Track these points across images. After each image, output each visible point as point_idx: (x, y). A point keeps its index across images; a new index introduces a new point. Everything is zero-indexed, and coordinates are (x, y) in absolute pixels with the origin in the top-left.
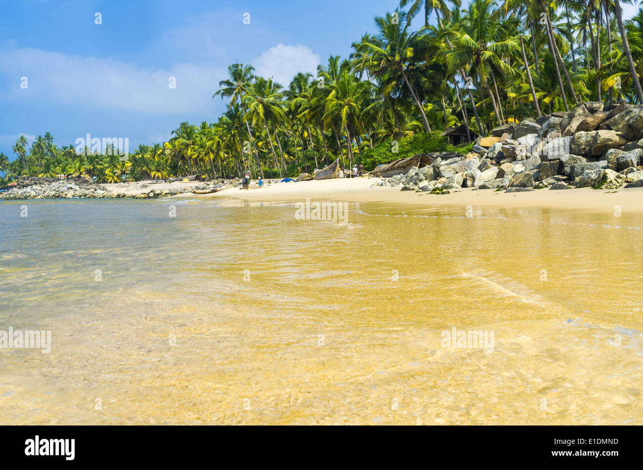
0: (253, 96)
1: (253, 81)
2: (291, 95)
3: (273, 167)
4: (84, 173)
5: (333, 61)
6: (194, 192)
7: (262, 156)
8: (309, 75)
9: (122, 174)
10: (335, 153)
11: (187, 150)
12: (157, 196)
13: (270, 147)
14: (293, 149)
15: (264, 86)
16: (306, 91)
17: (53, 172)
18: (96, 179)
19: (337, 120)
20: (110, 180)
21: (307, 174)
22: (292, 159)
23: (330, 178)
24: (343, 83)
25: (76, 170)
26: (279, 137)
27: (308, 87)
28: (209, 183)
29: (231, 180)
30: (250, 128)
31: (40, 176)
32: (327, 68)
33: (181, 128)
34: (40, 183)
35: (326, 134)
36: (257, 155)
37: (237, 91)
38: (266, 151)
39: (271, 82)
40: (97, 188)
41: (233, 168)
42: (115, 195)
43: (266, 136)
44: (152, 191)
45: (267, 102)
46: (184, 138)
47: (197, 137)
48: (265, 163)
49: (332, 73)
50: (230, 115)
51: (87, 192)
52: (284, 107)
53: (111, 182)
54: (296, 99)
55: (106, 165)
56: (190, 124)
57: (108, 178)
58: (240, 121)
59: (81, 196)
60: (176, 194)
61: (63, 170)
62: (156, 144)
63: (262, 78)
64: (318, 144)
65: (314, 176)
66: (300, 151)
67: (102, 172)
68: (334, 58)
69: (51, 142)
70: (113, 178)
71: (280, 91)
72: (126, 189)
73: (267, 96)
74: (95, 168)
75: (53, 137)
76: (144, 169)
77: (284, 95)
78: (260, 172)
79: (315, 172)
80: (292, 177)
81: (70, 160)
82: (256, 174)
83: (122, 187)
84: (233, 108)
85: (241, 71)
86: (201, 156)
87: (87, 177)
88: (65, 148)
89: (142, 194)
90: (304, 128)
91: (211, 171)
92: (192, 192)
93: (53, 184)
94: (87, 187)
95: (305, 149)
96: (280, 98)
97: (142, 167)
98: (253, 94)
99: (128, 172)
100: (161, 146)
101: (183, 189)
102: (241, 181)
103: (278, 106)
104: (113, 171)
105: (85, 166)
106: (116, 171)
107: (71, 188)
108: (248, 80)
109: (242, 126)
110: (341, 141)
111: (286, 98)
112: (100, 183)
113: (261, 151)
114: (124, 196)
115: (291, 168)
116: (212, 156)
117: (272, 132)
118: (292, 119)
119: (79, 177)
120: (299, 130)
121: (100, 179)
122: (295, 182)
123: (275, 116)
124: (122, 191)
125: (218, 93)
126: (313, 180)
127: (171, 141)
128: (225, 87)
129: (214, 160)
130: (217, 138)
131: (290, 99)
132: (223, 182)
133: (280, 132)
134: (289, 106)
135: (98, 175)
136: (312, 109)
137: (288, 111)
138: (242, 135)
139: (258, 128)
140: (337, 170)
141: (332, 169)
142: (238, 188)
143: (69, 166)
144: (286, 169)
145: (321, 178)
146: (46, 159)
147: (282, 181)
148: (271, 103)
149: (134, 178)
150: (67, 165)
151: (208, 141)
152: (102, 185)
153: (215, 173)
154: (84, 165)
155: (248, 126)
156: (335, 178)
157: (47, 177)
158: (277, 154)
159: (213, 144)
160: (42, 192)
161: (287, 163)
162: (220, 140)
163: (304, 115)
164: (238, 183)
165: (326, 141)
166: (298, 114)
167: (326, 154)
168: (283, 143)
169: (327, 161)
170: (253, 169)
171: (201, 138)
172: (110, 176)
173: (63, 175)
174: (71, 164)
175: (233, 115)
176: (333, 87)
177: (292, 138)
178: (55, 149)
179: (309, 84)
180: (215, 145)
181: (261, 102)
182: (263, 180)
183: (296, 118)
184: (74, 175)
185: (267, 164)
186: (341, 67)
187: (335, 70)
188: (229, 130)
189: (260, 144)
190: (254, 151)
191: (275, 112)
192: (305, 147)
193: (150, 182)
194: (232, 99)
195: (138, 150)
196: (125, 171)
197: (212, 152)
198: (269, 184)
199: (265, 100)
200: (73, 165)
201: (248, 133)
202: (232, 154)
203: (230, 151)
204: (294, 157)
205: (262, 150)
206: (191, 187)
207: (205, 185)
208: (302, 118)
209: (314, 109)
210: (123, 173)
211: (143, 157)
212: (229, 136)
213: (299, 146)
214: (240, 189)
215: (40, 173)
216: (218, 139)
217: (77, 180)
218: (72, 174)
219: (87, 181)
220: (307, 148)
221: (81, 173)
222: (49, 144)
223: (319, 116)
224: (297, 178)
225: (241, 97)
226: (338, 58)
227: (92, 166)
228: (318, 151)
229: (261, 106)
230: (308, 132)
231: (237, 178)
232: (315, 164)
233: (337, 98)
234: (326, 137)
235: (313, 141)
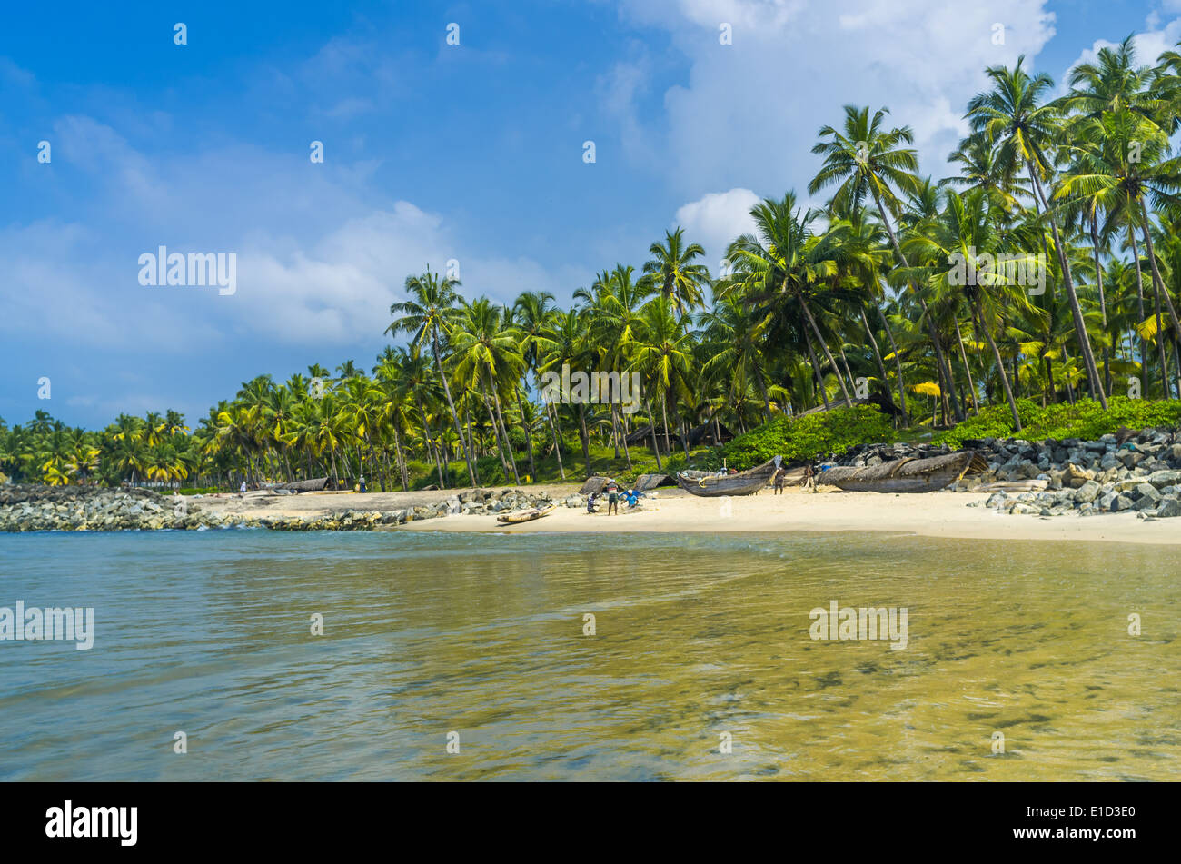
5: (623, 276)
9: (79, 474)
11: (273, 429)
37: (429, 322)
49: (622, 297)
55: (43, 454)
58: (421, 377)
67: (34, 468)
73: (495, 333)
76: (131, 462)
85: (436, 286)
97: (128, 458)
98: (471, 329)
99: (93, 468)
104: (62, 464)
106: (67, 467)
108: (448, 302)
109: (427, 385)
149: (106, 480)
187: (627, 291)
210: (84, 470)
211: (126, 438)
233: (644, 339)
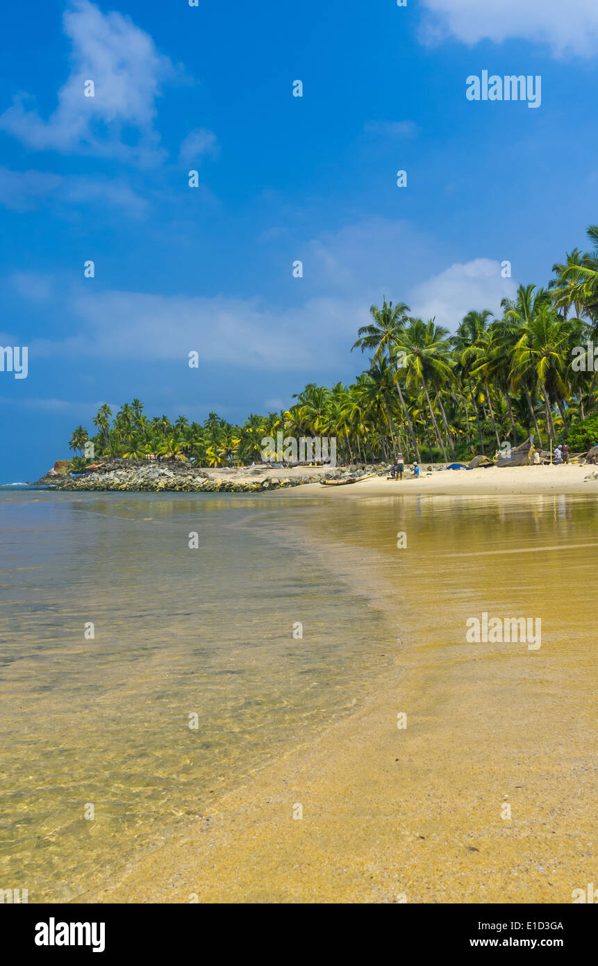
0: (407, 346)
1: (408, 325)
2: (461, 342)
3: (433, 445)
4: (180, 452)
5: (524, 293)
6: (324, 483)
7: (419, 429)
8: (486, 313)
9: (227, 455)
10: (527, 425)
11: (314, 422)
12: (273, 486)
13: (429, 417)
14: (463, 419)
15: (423, 333)
16: (482, 337)
17: (140, 451)
18: (193, 460)
19: (530, 378)
20: (212, 462)
21: (484, 457)
22: (461, 433)
23: (519, 465)
24: (539, 324)
25: (169, 448)
26: (443, 402)
27: (485, 331)
28: (343, 469)
29: (375, 466)
30: (402, 391)
31: (125, 456)
32: (516, 302)
33: (306, 391)
34: (126, 468)
35: (513, 397)
36: (412, 429)
37: (383, 339)
38: (424, 422)
39: (432, 325)
40: (195, 474)
41: (377, 446)
42: (219, 485)
43: (425, 401)
44: (266, 480)
45: (427, 354)
46: (310, 405)
47: (328, 403)
48: (423, 440)
49: (523, 310)
50: (375, 374)
51: (183, 480)
52: (450, 361)
53: (213, 466)
54: (469, 349)
55: (207, 442)
56: (319, 386)
57: (209, 459)
58: (387, 382)
59: (175, 485)
60: (299, 484)
61: (154, 449)
62: (272, 412)
63: (420, 321)
64: (501, 412)
65: (495, 461)
66: (473, 421)
67: (202, 451)
68: (526, 289)
69: (139, 412)
70: (217, 459)
71: (445, 338)
72: (232, 475)
73: (427, 345)
74: (193, 446)
75: (143, 405)
76: (255, 447)
77: (451, 344)
78: (415, 452)
79: (497, 455)
80: (461, 460)
81: (162, 435)
82: (410, 455)
83: (227, 474)
84: (377, 364)
85: (390, 312)
86: (332, 431)
87: (183, 458)
88: (156, 420)
89: (254, 483)
90: (480, 389)
91: (346, 449)
92: (321, 483)
93: (142, 469)
94: (183, 474)
95: (480, 419)
96: (446, 347)
97: (253, 446)
98: (407, 343)
99: (234, 452)
100: (279, 416)
101: (308, 477)
102: (390, 467)
103: (443, 359)
104: (215, 450)
105: (181, 444)
106: (219, 450)
107: (164, 474)
108: (400, 323)
109: (390, 388)
110: (536, 408)
111: (453, 347)
112: (199, 467)
113: (417, 423)
114: (231, 486)
115: (460, 447)
116: (348, 431)
117: (433, 396)
118: (463, 376)
119: (173, 458)
120: (473, 391)
121: (199, 461)
122: (468, 469)
123: (438, 373)
124: (228, 479)
125: (357, 344)
126: (495, 467)
127: (292, 410)
128: (366, 335)
129: (351, 436)
130: (355, 406)
131: (459, 348)
132: (363, 469)
133: (444, 395)
134: (458, 359)
135: (196, 456)
136: (493, 362)
137: (455, 367)
138: (391, 400)
139: (414, 390)
140: (530, 453)
141: (523, 452)
142: (384, 478)
143: (161, 443)
144: (453, 448)
145: (506, 463)
146: (134, 435)
147: (449, 468)
148: (432, 356)
149: (242, 459)
150: (157, 443)
151: (342, 410)
152: (202, 470)
153: (351, 453)
154: (180, 442)
155: (399, 388)
156: (528, 464)
157: (134, 458)
158: (440, 426)
159: (349, 414)
160: (128, 479)
161: (454, 439)
162: (359, 408)
163: (481, 371)
164: (385, 469)
165: (513, 408)
166: (471, 371)
167: (513, 427)
168: (448, 411)
169: (515, 437)
170: (405, 449)
171: (334, 406)
172: (212, 457)
173: (153, 456)
174: (163, 441)
175: (378, 374)
176: (524, 331)
177: (461, 403)
178: (144, 421)
179: (487, 327)
180: (352, 416)
181: (419, 355)
182: (420, 466)
183: (469, 376)
184: (166, 456)
185: (426, 441)
186: (536, 301)
187: (527, 306)
188: (372, 395)
189: (416, 412)
190: (407, 424)
191: (438, 369)
192: (482, 417)
193: (264, 466)
194: (377, 350)
195: (249, 422)
196: (230, 451)
197: (349, 424)
198: (429, 472)
199: (424, 351)
200: (165, 443)
201: (399, 398)
202: (375, 427)
203: (372, 423)
204: (464, 431)
205: (418, 421)
206: (319, 475)
207: (339, 472)
208: (476, 376)
209: (495, 362)
210: (229, 453)
211: (254, 431)
212: (372, 402)
213: (473, 415)
214: (388, 478)
215: (125, 453)
216: (357, 407)
217: (171, 464)
218: (165, 454)
219: (182, 465)
220: (484, 418)
221: (175, 453)
222: (137, 415)
223: (503, 371)
224: (469, 462)
225: (391, 348)
226: (530, 288)
227: (190, 443)
228: (500, 422)
229: (417, 360)
230: (485, 394)
231: (383, 463)
232: (496, 442)
233: (530, 346)
234: (513, 402)
235: (492, 408)
